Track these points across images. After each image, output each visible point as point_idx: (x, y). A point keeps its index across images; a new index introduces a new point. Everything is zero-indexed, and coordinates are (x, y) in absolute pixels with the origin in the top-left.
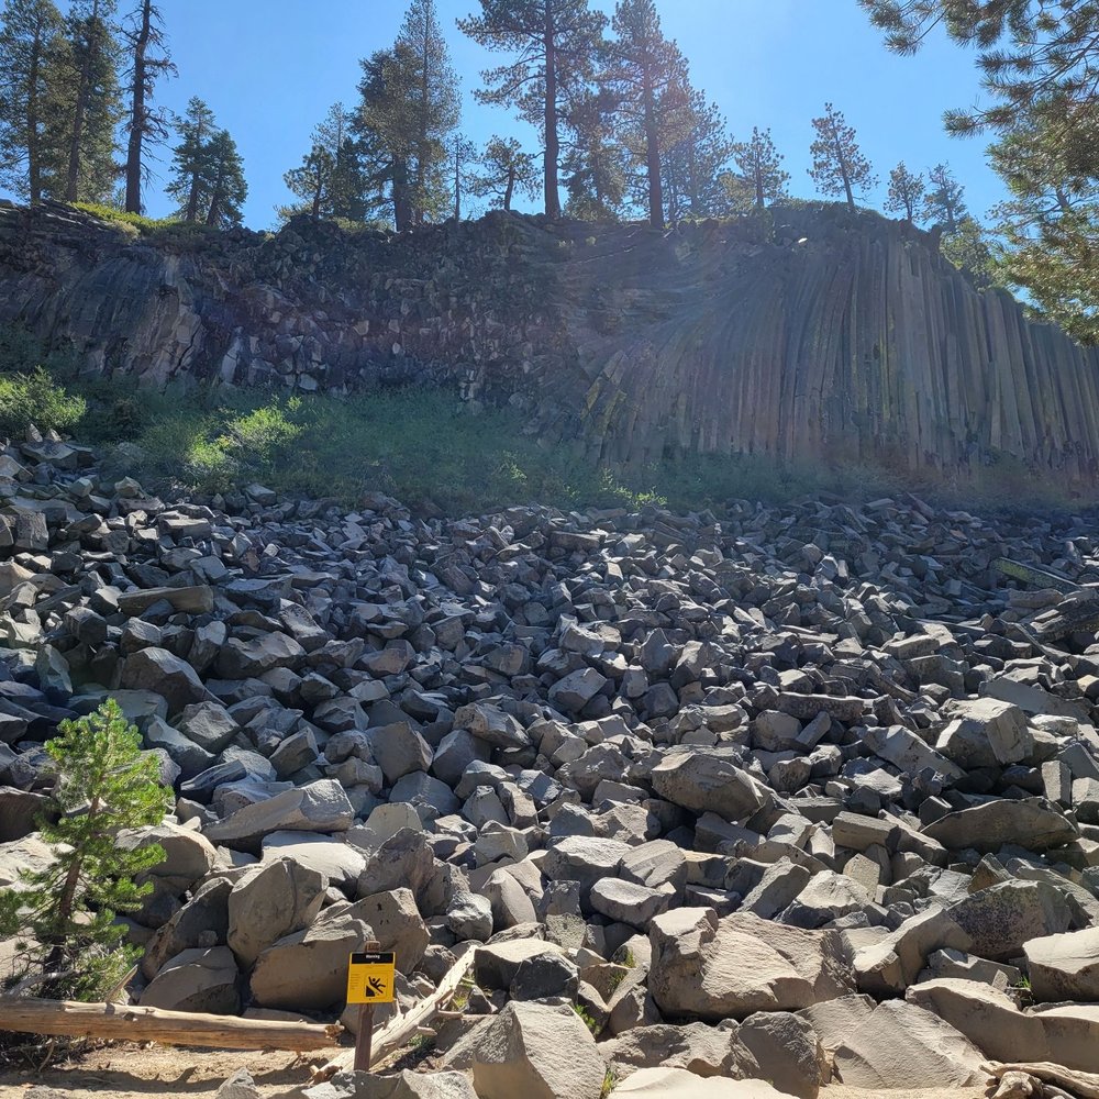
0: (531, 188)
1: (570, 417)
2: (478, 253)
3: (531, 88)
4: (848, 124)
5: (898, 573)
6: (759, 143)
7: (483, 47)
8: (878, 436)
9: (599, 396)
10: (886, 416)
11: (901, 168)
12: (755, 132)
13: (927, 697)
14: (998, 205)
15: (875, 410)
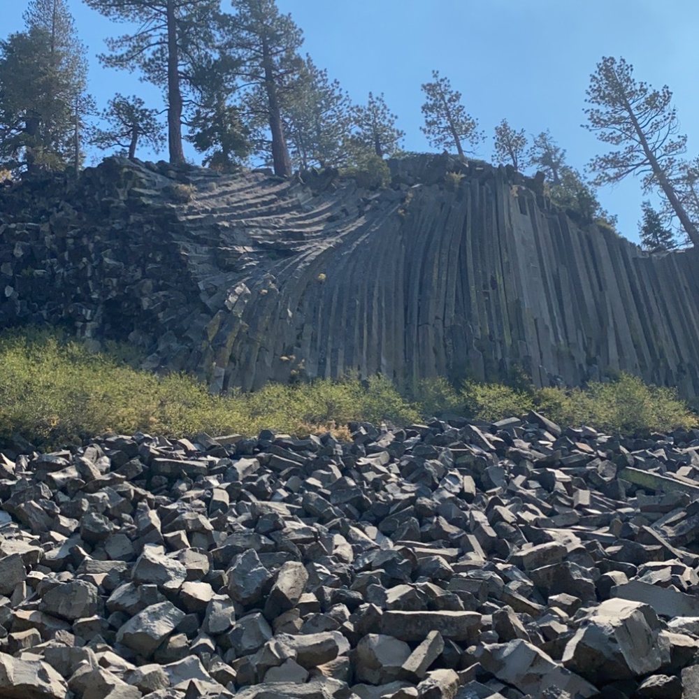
0: (156, 141)
1: (191, 351)
2: (96, 197)
3: (154, 54)
4: (454, 88)
5: (526, 486)
6: (374, 106)
7: (107, 18)
8: (501, 360)
9: (220, 328)
10: (508, 341)
11: (505, 125)
12: (371, 97)
13: (556, 609)
14: (595, 158)
15: (497, 337)
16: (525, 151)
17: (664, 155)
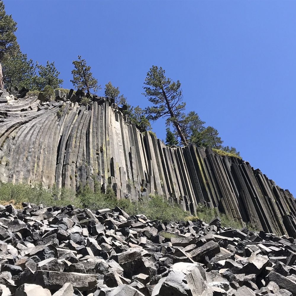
4: (87, 65)
8: (103, 185)
10: (106, 177)
12: (48, 63)
14: (147, 108)
15: (102, 174)
16: (118, 96)
17: (176, 110)
